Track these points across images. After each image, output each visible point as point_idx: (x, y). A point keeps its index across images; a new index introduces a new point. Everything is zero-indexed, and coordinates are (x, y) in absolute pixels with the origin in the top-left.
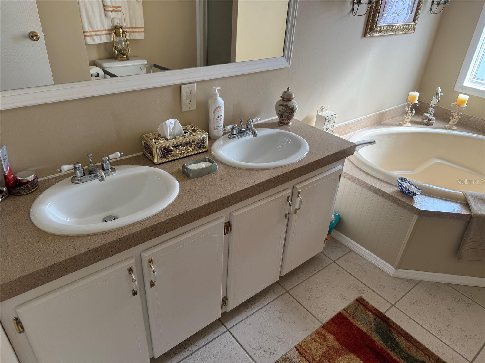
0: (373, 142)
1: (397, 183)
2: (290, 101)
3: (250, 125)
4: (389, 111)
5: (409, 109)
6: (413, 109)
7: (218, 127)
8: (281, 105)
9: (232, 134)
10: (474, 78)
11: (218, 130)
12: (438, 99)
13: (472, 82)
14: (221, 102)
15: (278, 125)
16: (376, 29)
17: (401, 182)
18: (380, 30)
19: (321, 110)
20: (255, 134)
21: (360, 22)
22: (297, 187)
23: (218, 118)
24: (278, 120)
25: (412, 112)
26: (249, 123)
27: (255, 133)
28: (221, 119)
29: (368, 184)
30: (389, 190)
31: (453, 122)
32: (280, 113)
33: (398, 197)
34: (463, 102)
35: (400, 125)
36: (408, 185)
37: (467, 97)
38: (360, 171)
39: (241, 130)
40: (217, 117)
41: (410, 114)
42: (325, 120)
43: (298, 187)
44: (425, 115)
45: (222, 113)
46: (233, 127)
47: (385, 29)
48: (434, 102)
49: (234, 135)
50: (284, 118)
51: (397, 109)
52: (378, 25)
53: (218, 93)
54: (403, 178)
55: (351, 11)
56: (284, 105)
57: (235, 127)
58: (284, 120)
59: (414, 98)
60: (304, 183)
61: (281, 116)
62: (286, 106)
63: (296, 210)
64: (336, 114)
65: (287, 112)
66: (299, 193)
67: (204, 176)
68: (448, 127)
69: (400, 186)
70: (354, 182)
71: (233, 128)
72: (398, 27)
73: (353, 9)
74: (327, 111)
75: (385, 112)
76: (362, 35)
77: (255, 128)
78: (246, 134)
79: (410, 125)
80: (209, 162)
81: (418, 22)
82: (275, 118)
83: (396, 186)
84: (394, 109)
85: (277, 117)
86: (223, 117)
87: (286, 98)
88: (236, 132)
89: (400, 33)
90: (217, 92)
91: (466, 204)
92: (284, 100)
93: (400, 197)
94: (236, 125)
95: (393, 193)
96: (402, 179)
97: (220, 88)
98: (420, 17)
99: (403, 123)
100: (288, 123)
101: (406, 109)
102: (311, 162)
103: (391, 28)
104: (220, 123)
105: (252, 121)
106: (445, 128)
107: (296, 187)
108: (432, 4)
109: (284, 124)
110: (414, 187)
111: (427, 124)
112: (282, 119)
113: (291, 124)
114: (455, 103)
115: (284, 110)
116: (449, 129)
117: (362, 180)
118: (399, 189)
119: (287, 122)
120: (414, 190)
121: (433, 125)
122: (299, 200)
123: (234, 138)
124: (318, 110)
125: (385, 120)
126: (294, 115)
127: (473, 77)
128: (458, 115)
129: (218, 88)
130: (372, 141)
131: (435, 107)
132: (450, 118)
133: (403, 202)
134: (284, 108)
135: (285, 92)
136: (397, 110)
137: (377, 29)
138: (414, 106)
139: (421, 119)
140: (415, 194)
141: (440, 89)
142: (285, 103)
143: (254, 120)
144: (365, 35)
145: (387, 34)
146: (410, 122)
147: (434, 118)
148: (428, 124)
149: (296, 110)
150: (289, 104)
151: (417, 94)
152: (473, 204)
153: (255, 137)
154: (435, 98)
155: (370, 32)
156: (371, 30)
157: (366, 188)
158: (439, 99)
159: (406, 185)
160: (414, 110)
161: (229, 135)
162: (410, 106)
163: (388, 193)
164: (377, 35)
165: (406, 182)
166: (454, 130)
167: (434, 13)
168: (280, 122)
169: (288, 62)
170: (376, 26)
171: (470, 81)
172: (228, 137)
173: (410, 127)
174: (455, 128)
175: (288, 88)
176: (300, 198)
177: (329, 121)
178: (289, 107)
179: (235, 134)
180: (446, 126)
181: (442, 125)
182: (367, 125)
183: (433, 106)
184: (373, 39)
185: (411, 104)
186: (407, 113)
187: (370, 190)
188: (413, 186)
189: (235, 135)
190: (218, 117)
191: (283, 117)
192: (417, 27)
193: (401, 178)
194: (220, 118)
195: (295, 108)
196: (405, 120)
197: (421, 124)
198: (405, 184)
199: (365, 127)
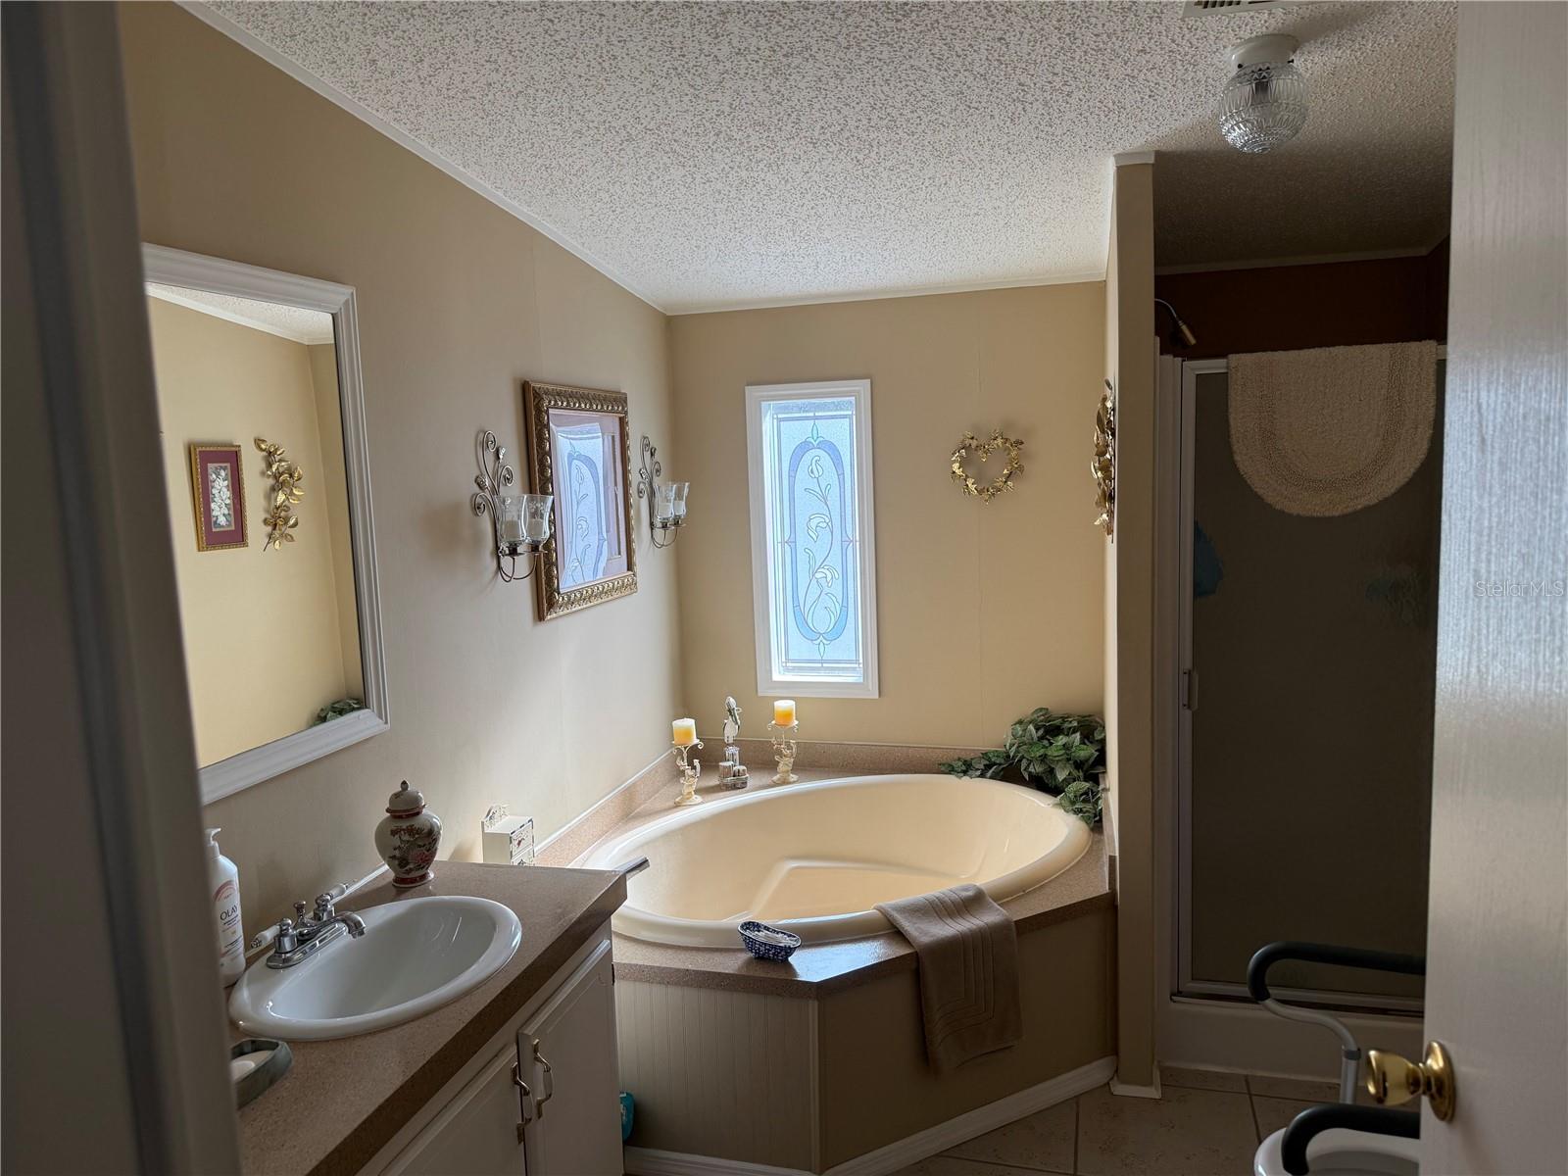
0: (642, 865)
1: (741, 939)
2: (418, 813)
3: (324, 910)
4: (641, 778)
5: (686, 761)
6: (695, 760)
7: (230, 947)
8: (394, 833)
9: (280, 951)
10: (788, 660)
11: (231, 957)
12: (737, 723)
13: (787, 670)
14: (227, 867)
15: (394, 890)
16: (561, 599)
17: (747, 933)
18: (569, 600)
19: (491, 818)
20: (356, 928)
21: (522, 592)
22: (526, 1032)
23: (228, 919)
24: (392, 875)
25: (694, 768)
26: (321, 906)
27: (358, 924)
28: (237, 919)
29: (678, 970)
30: (732, 964)
31: (785, 764)
32: (397, 853)
33: (757, 974)
34: (787, 715)
35: (677, 805)
36: (767, 936)
37: (791, 704)
38: (644, 947)
39: (301, 934)
40: (224, 915)
41: (689, 772)
42: (511, 842)
43: (530, 1030)
44: (725, 767)
45: (235, 900)
46: (282, 930)
47: (579, 596)
48: (731, 731)
49: (288, 955)
50: (411, 866)
51: (655, 770)
52: (562, 591)
53: (217, 845)
54: (749, 923)
55: (496, 573)
56: (404, 830)
57: (287, 929)
58: (411, 870)
59: (688, 733)
60: (541, 1016)
61: (399, 861)
62: (411, 831)
63: (539, 1104)
64: (531, 820)
65: (420, 846)
66: (536, 1049)
67: (260, 1097)
68: (779, 779)
69: (750, 944)
70: (641, 980)
71: (282, 935)
72: (604, 588)
73: (499, 568)
74: (505, 819)
75: (634, 784)
76: (534, 618)
77: (354, 911)
78: (320, 942)
79: (698, 799)
80: (256, 1050)
81: (638, 568)
82: (382, 870)
83: (741, 950)
84: (649, 772)
85: (387, 867)
86: (239, 912)
87: (405, 811)
88: (292, 944)
89: (610, 598)
90: (212, 842)
91: (896, 933)
92: (400, 817)
93: (760, 972)
94: (290, 922)
95: (742, 967)
96: (748, 926)
97: (219, 830)
98: (637, 559)
99: (683, 800)
100: (424, 877)
101: (679, 763)
102: (544, 949)
103: (590, 592)
104: (235, 932)
105: (329, 897)
106: (775, 785)
107: (523, 1034)
108: (652, 529)
109: (413, 881)
110: (780, 935)
111: (734, 787)
112: (407, 868)
113: (432, 875)
114: (773, 722)
115: (408, 841)
116: (785, 782)
117: (658, 965)
118: (752, 955)
119: (421, 873)
120: (785, 941)
121: (748, 784)
122: (539, 1068)
123: (287, 964)
124: (483, 823)
125: (640, 805)
126: (436, 850)
127: (784, 660)
128: (789, 747)
129: (214, 832)
130: (638, 861)
131: (736, 743)
132: (777, 758)
133: (773, 979)
134: (406, 838)
135: (397, 796)
136: (657, 772)
137: (563, 599)
138: (693, 752)
139: (717, 777)
140: (789, 951)
141: (732, 700)
142: (404, 824)
143: (334, 892)
144: (540, 616)
145: (585, 606)
146: (697, 792)
147: (745, 768)
148: (738, 786)
149: (439, 833)
150: (417, 822)
151: (690, 723)
152: (908, 926)
153: (358, 938)
154: (729, 721)
155: (549, 609)
156: (551, 605)
157: (676, 984)
158: (739, 721)
159: (761, 936)
160: (696, 762)
161: (269, 960)
162: (685, 755)
163: (732, 972)
164: (566, 611)
165: (759, 931)
166: (794, 782)
167: (663, 545)
168: (398, 880)
169: (381, 717)
170: (559, 594)
171: (781, 668)
172: (270, 967)
173: (702, 803)
174: (793, 777)
175: (404, 783)
176: (542, 1062)
177: (519, 844)
178: (419, 831)
179: (288, 950)
180: (775, 778)
181: (766, 779)
182: (605, 828)
183: (731, 741)
184: (560, 622)
185: (685, 748)
186: (683, 771)
187: (687, 984)
188: (778, 933)
189: (287, 953)
190: (227, 914)
191: (407, 863)
192: (638, 579)
193: (745, 924)
194: (234, 915)
195: (436, 829)
196: (686, 791)
197: (722, 791)
198: (760, 934)
199: (601, 836)
